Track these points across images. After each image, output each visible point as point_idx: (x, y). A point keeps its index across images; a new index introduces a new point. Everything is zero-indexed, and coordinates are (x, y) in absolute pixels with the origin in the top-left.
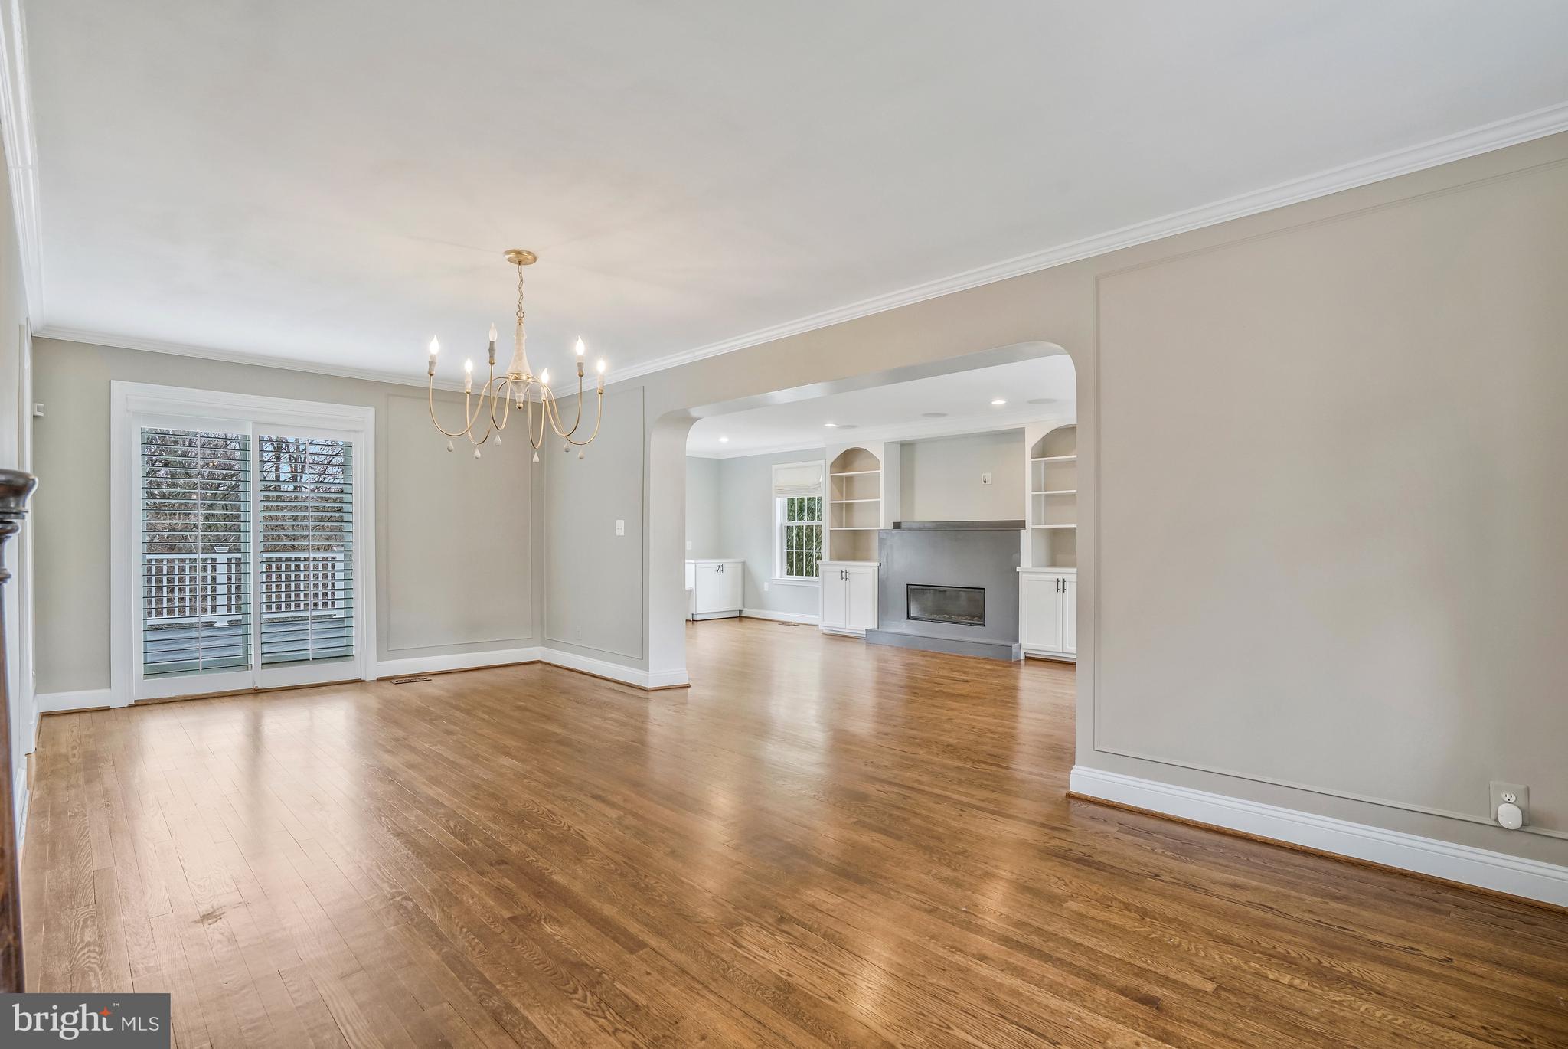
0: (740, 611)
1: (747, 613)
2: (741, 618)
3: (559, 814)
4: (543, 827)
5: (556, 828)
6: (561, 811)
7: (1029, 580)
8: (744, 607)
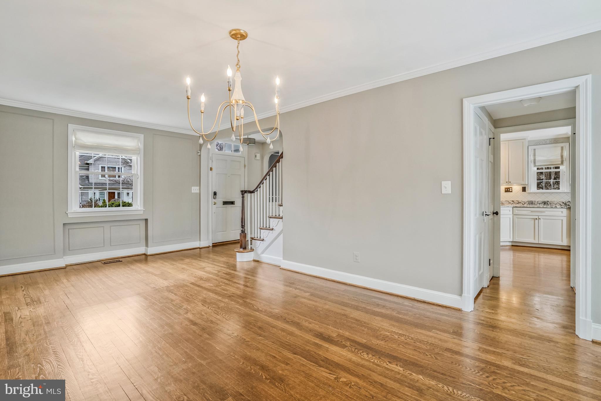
3: (213, 314)
4: (219, 308)
5: (214, 307)
6: (212, 315)
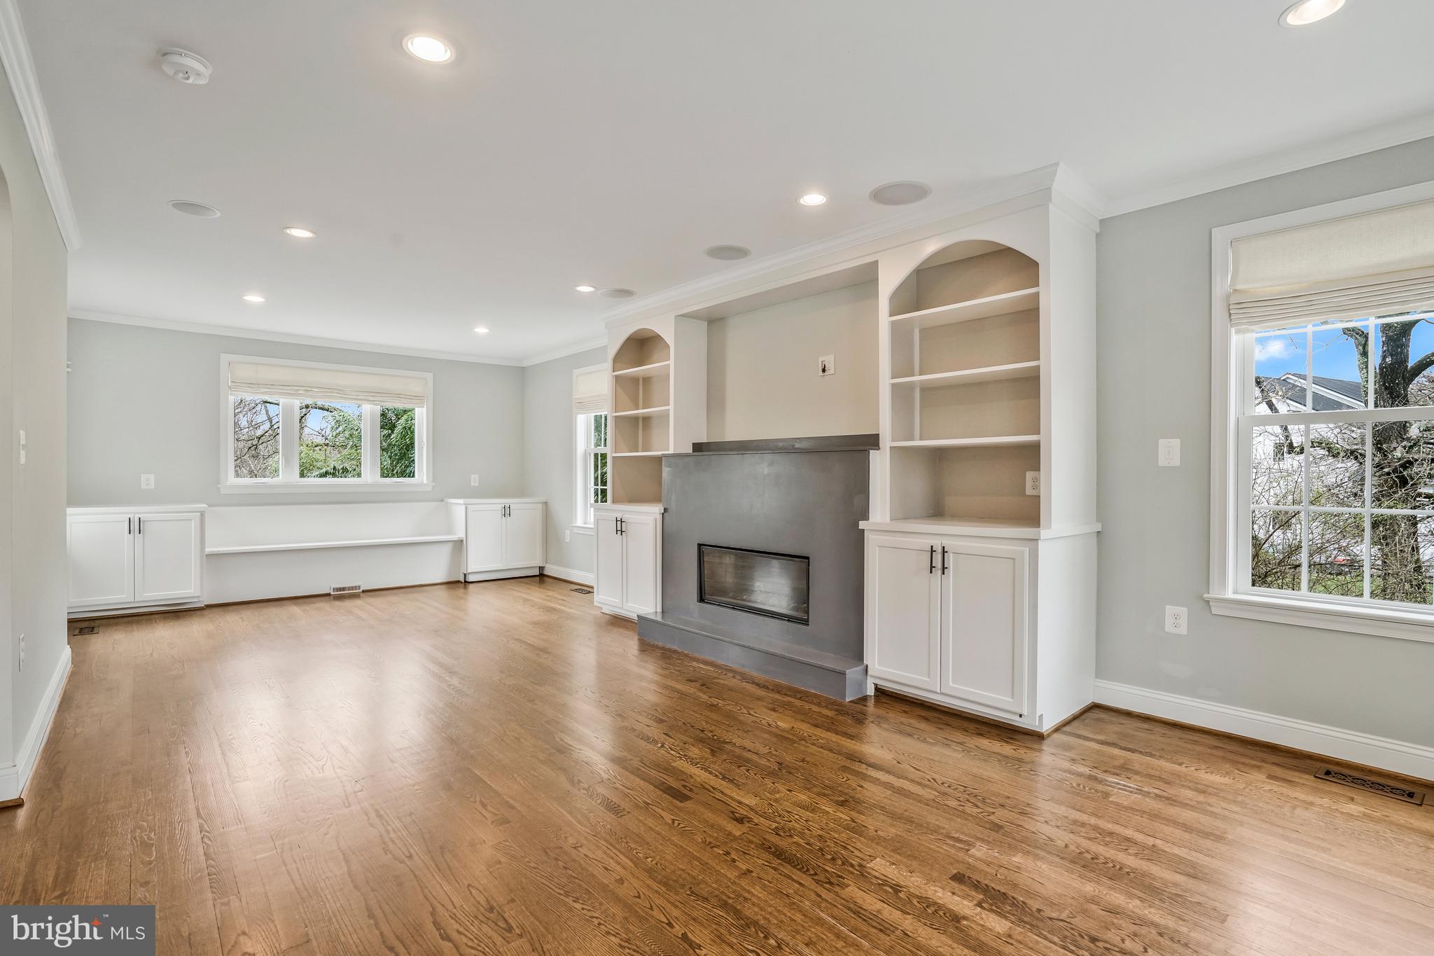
0: (541, 568)
1: (551, 570)
2: (541, 577)
7: (879, 546)
8: (546, 563)
